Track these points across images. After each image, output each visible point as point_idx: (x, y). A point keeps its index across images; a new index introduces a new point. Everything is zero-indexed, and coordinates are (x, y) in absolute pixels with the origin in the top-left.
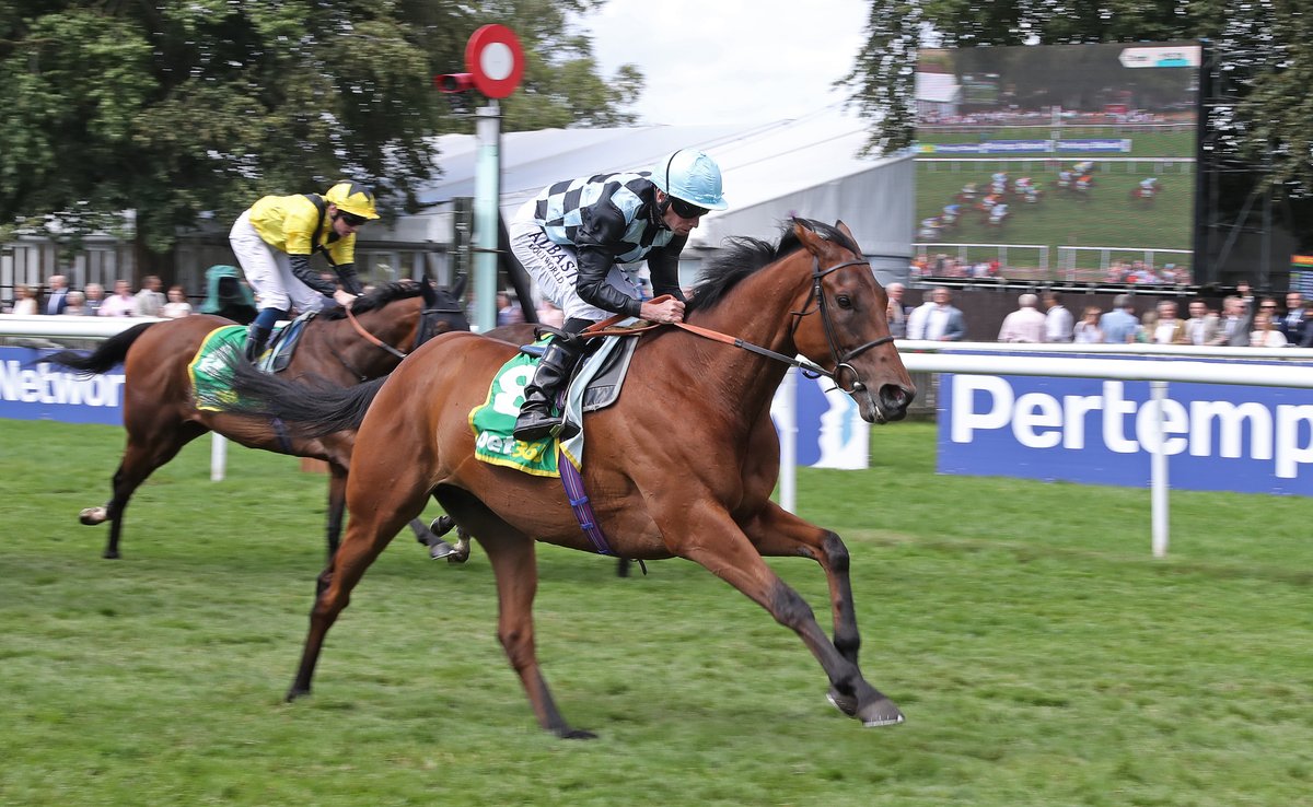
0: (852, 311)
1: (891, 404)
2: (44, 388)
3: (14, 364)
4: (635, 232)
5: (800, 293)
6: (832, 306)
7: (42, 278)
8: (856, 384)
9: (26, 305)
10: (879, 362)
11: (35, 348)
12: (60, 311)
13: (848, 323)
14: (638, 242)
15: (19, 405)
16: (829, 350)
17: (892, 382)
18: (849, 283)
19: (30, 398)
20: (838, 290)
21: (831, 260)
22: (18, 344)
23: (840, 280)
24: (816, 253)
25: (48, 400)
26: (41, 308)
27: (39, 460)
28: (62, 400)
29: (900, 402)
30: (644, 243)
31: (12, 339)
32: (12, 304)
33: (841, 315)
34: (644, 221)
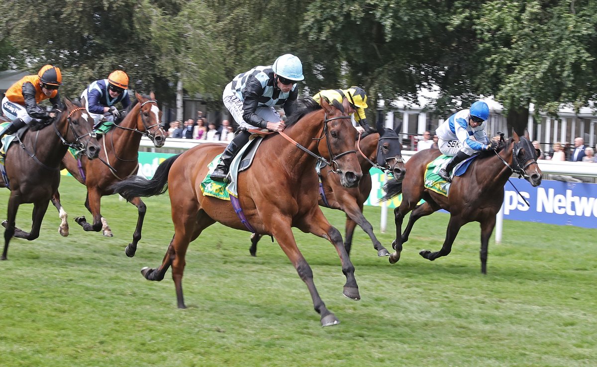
0: (337, 139)
1: (350, 180)
2: (569, 206)
3: (551, 191)
4: (268, 92)
5: (320, 128)
6: (330, 136)
7: (568, 138)
8: (338, 170)
9: (559, 155)
10: (347, 162)
11: (564, 182)
12: (580, 159)
13: (335, 144)
14: (271, 96)
15: (553, 216)
16: (329, 154)
17: (351, 171)
18: (337, 127)
19: (562, 212)
20: (332, 129)
21: (332, 115)
22: (554, 179)
23: (333, 125)
24: (326, 111)
25: (571, 213)
26: (568, 156)
27: (566, 250)
28: (579, 214)
29: (355, 180)
30: (274, 98)
31: (550, 175)
32: (551, 155)
33: (333, 140)
34: (272, 87)
